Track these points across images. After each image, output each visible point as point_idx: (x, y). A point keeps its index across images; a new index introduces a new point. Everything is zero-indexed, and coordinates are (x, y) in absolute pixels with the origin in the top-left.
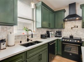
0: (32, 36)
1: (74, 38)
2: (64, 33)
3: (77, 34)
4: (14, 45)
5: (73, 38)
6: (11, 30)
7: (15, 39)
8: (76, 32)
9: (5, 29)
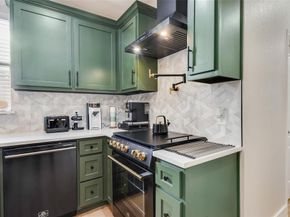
3: (194, 115)
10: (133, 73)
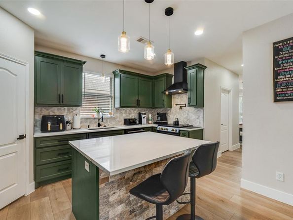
0: (102, 120)
1: (180, 126)
2: (171, 116)
3: (188, 118)
4: (80, 128)
5: (178, 125)
6: (77, 111)
7: (81, 123)
8: (186, 115)
9: (71, 110)
10: (163, 101)
